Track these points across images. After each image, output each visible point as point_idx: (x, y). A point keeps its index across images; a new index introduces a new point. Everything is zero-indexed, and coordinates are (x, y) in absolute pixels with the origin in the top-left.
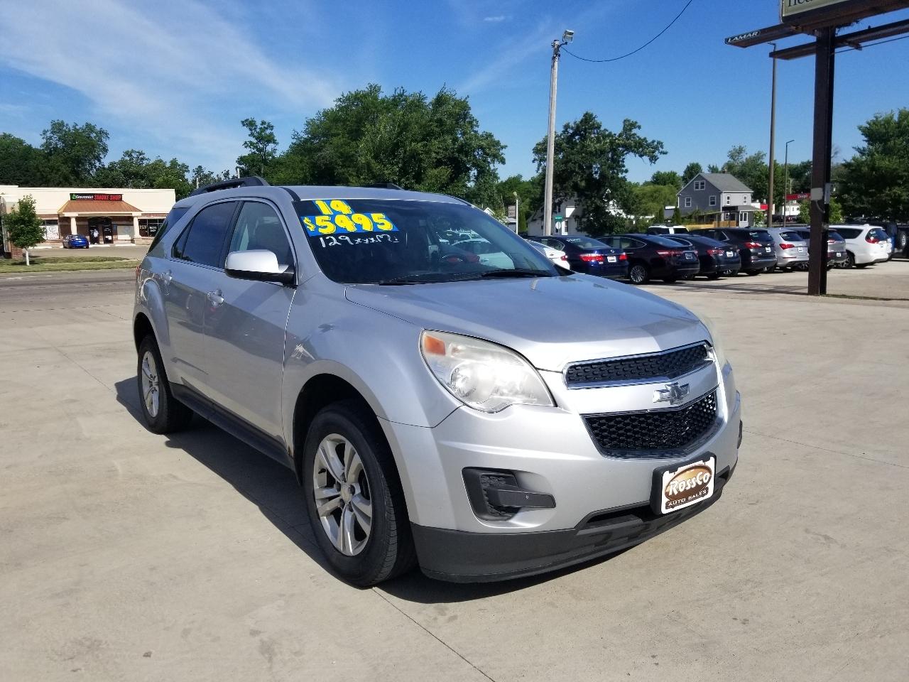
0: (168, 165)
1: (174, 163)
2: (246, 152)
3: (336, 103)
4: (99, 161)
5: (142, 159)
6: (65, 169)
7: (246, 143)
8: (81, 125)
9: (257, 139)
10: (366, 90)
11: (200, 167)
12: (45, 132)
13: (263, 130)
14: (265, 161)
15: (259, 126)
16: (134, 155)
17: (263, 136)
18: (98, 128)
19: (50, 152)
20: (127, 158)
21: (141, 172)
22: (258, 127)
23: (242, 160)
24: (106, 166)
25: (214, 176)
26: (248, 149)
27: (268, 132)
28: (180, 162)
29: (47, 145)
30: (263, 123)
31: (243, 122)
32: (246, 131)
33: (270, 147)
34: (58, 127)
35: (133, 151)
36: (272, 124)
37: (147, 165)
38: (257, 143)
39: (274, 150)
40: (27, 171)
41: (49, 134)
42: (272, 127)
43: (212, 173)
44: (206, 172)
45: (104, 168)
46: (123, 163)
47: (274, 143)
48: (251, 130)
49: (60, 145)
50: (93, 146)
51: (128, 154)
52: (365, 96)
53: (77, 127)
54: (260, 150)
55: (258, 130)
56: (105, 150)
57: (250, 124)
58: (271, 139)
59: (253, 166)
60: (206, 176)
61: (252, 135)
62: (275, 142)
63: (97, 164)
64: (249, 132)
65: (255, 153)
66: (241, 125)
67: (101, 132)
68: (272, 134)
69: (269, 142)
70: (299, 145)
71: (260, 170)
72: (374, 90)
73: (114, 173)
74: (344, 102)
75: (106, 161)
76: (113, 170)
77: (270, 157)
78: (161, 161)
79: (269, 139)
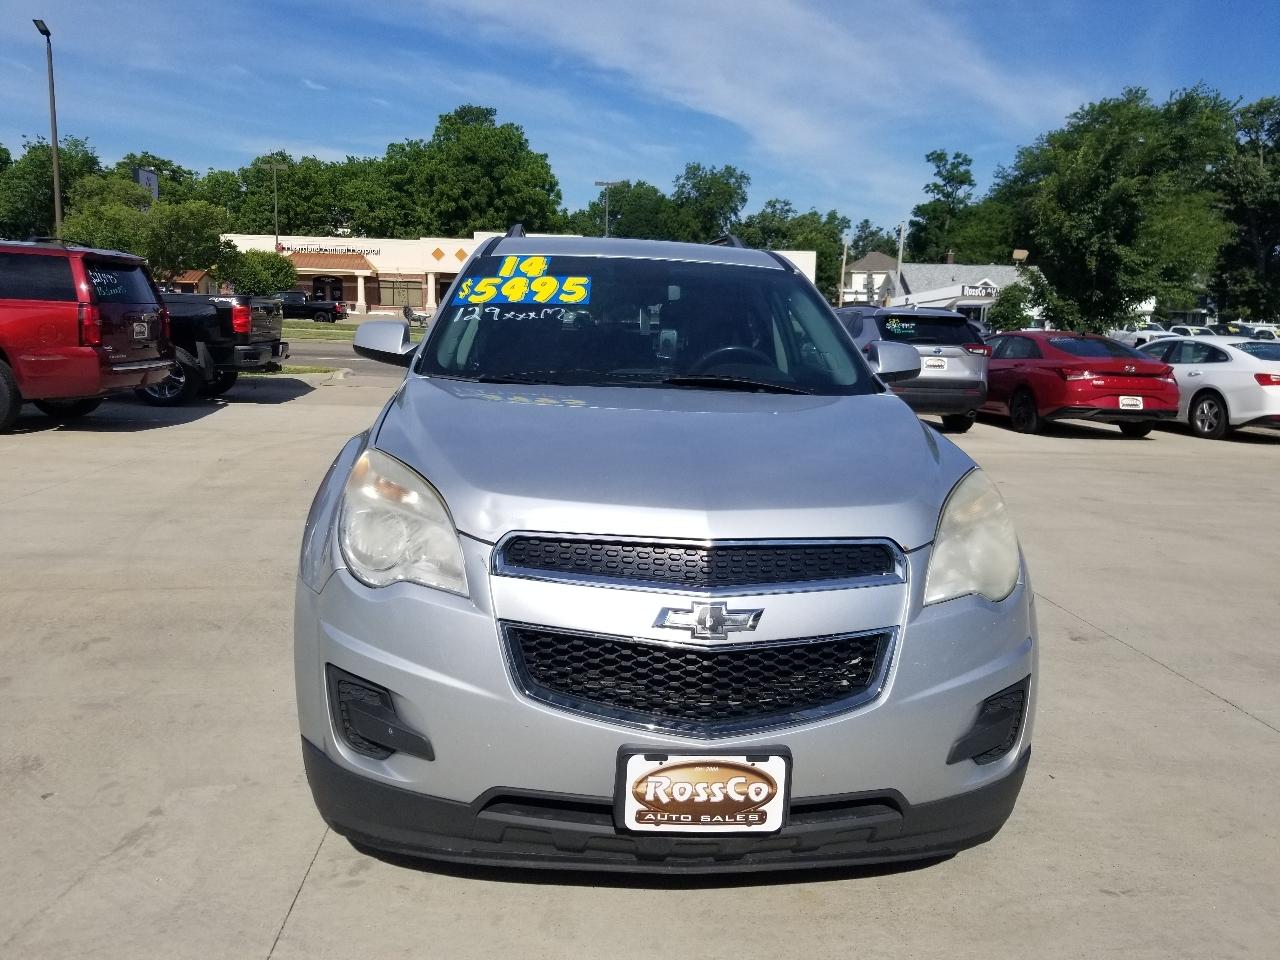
0: (824, 219)
1: (832, 216)
2: (927, 199)
3: (1068, 120)
4: (736, 214)
5: (788, 211)
6: (696, 225)
7: (928, 186)
8: (720, 168)
9: (944, 180)
10: (1121, 97)
11: (867, 221)
12: (678, 178)
13: (955, 166)
14: (952, 212)
15: (950, 159)
16: (778, 206)
17: (956, 175)
18: (738, 172)
19: (681, 202)
20: (769, 210)
21: (784, 229)
22: (949, 162)
23: (919, 210)
24: (743, 222)
25: (884, 233)
26: (931, 195)
27: (962, 169)
28: (840, 215)
29: (679, 194)
30: (957, 156)
31: (928, 156)
32: (932, 168)
33: (961, 193)
34: (693, 171)
35: (777, 201)
36: (969, 157)
37: (794, 219)
38: (945, 185)
39: (969, 196)
40: (657, 227)
41: (682, 181)
42: (968, 162)
43: (881, 229)
44: (873, 228)
45: (740, 224)
46: (763, 215)
47: (970, 185)
48: (938, 167)
49: (694, 194)
50: (731, 196)
51: (771, 204)
52: (1118, 106)
53: (715, 172)
54: (948, 195)
55: (948, 167)
56: (744, 200)
57: (937, 158)
58: (965, 180)
59: (935, 218)
60: (873, 234)
61: (939, 173)
62: (971, 183)
63: (733, 218)
64: (936, 170)
65: (939, 200)
66: (925, 160)
67: (743, 177)
68: (967, 172)
69: (962, 183)
70: (1005, 186)
71: (943, 224)
72: (1135, 95)
73: (751, 230)
74: (1082, 118)
75: (744, 215)
76: (750, 226)
77: (962, 206)
78: (815, 213)
79: (963, 178)
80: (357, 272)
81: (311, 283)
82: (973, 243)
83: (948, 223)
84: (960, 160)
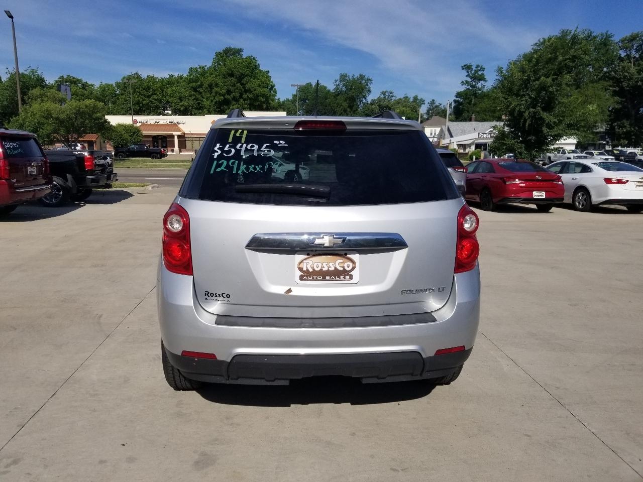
0: (411, 100)
1: (415, 98)
2: (462, 88)
4: (365, 99)
5: (392, 96)
6: (345, 105)
7: (463, 82)
8: (357, 75)
9: (471, 78)
10: (558, 35)
11: (433, 100)
12: (336, 81)
13: (476, 72)
14: (475, 95)
15: (474, 68)
16: (387, 94)
17: (477, 76)
18: (366, 77)
19: (337, 94)
20: (382, 96)
21: (390, 106)
22: (474, 70)
23: (459, 95)
24: (369, 102)
25: (442, 106)
26: (464, 86)
27: (480, 73)
28: (419, 98)
29: (337, 89)
30: (478, 66)
31: (462, 67)
32: (465, 73)
33: (480, 85)
34: (343, 77)
35: (386, 92)
36: (483, 67)
37: (395, 100)
38: (471, 81)
39: (484, 86)
40: (326, 106)
41: (337, 83)
42: (483, 69)
43: (441, 104)
44: (437, 104)
45: (368, 104)
46: (379, 99)
47: (484, 81)
48: (468, 72)
49: (344, 89)
50: (363, 90)
51: (384, 93)
52: (556, 39)
53: (354, 77)
54: (473, 86)
55: (473, 72)
56: (369, 91)
57: (467, 68)
58: (482, 78)
59: (466, 98)
60: (436, 107)
61: (468, 75)
62: (485, 80)
63: (364, 101)
64: (467, 74)
65: (469, 89)
66: (461, 68)
67: (368, 80)
68: (483, 74)
69: (480, 80)
70: (502, 81)
71: (471, 101)
72: (565, 34)
73: (373, 106)
75: (370, 99)
76: (373, 105)
77: (480, 92)
78: (407, 97)
79: (480, 78)
80: (174, 133)
81: (151, 139)
82: (485, 111)
83: (473, 101)
84: (479, 68)
